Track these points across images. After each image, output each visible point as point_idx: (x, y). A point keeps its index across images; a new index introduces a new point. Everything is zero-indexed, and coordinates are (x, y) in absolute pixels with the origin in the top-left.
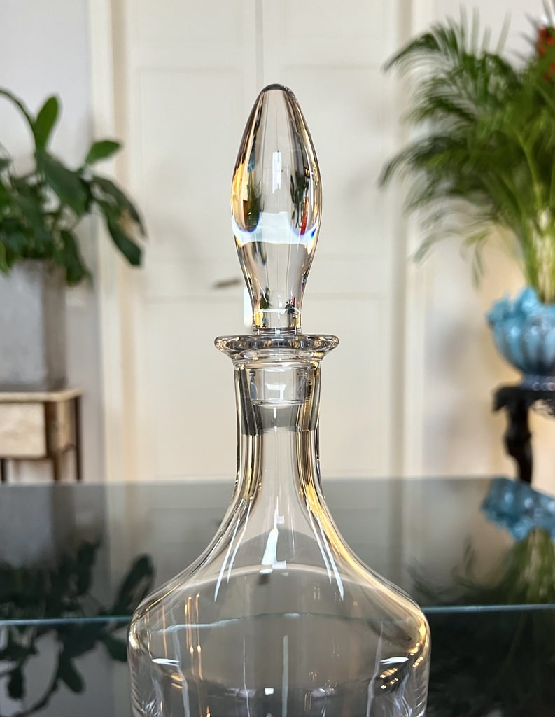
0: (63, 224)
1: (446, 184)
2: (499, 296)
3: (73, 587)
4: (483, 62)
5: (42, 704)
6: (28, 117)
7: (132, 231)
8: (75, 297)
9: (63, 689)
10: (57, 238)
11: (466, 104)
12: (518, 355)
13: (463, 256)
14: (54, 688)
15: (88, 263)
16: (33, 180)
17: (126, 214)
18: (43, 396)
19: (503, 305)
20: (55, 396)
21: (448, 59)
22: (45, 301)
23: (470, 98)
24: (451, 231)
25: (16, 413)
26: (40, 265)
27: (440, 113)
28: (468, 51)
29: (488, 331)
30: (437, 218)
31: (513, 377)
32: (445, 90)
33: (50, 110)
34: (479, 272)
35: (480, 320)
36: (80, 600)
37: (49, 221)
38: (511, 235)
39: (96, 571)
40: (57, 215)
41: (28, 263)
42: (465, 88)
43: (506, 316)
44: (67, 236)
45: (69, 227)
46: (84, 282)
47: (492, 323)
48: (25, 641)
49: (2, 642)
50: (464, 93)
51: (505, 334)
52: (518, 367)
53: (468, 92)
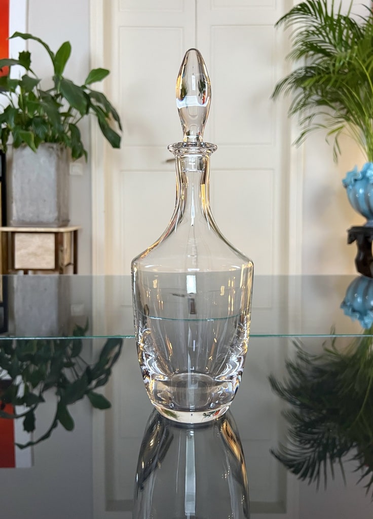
0: (71, 120)
1: (316, 97)
2: (351, 169)
3: (70, 352)
4: (338, 21)
5: (47, 436)
6: (51, 53)
7: (114, 125)
9: (60, 426)
10: (67, 128)
11: (328, 46)
12: (364, 207)
13: (327, 141)
14: (54, 425)
15: (86, 148)
16: (53, 93)
17: (110, 115)
18: (54, 229)
19: (354, 173)
20: (62, 230)
21: (316, 18)
22: (58, 169)
23: (330, 43)
25: (37, 239)
26: (55, 146)
27: (311, 52)
28: (329, 14)
29: (345, 190)
30: (309, 118)
31: (361, 221)
32: (315, 38)
33: (65, 50)
34: (337, 152)
35: (339, 185)
37: (63, 118)
38: (358, 128)
40: (67, 115)
41: (48, 144)
42: (327, 36)
44: (73, 127)
45: (74, 122)
46: (83, 157)
47: (346, 186)
48: (36, 392)
49: (21, 393)
50: (327, 40)
51: (355, 193)
52: (364, 214)
53: (329, 39)
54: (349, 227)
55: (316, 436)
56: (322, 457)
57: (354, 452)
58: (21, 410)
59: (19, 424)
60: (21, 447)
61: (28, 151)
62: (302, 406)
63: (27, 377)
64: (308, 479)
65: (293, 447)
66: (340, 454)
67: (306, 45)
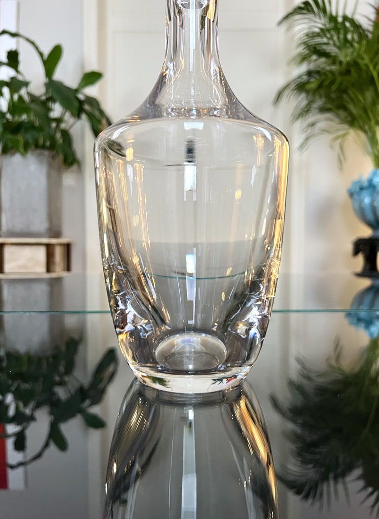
0: (63, 126)
1: (319, 102)
2: (355, 177)
3: (62, 369)
4: (343, 23)
5: (38, 456)
6: (41, 54)
8: (69, 179)
10: (58, 136)
11: (332, 49)
12: (370, 216)
13: (332, 147)
14: (47, 445)
15: (79, 155)
16: (44, 98)
17: (104, 121)
18: (45, 240)
19: (359, 182)
20: (53, 241)
21: (320, 18)
22: (49, 177)
23: (335, 45)
24: (325, 131)
25: (27, 252)
26: (46, 153)
27: (314, 57)
28: (334, 14)
29: (349, 200)
30: (313, 124)
31: (366, 232)
32: (318, 40)
33: (57, 52)
34: (342, 159)
35: (342, 195)
36: (66, 379)
37: (54, 125)
38: (362, 135)
39: (78, 358)
40: (59, 121)
41: (38, 151)
42: (332, 38)
43: (362, 189)
44: (66, 134)
45: (67, 128)
46: (75, 167)
47: (351, 195)
48: (28, 411)
49: (11, 412)
50: (331, 42)
51: (361, 202)
52: (370, 224)
53: (334, 41)
54: (353, 237)
55: (318, 457)
56: (325, 478)
57: (358, 472)
58: (11, 429)
59: (10, 443)
60: (12, 467)
61: (17, 158)
62: (304, 425)
63: (18, 396)
64: (310, 501)
65: (294, 468)
66: (343, 475)
67: (309, 50)
